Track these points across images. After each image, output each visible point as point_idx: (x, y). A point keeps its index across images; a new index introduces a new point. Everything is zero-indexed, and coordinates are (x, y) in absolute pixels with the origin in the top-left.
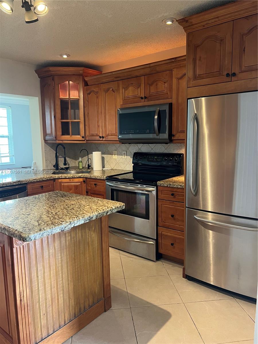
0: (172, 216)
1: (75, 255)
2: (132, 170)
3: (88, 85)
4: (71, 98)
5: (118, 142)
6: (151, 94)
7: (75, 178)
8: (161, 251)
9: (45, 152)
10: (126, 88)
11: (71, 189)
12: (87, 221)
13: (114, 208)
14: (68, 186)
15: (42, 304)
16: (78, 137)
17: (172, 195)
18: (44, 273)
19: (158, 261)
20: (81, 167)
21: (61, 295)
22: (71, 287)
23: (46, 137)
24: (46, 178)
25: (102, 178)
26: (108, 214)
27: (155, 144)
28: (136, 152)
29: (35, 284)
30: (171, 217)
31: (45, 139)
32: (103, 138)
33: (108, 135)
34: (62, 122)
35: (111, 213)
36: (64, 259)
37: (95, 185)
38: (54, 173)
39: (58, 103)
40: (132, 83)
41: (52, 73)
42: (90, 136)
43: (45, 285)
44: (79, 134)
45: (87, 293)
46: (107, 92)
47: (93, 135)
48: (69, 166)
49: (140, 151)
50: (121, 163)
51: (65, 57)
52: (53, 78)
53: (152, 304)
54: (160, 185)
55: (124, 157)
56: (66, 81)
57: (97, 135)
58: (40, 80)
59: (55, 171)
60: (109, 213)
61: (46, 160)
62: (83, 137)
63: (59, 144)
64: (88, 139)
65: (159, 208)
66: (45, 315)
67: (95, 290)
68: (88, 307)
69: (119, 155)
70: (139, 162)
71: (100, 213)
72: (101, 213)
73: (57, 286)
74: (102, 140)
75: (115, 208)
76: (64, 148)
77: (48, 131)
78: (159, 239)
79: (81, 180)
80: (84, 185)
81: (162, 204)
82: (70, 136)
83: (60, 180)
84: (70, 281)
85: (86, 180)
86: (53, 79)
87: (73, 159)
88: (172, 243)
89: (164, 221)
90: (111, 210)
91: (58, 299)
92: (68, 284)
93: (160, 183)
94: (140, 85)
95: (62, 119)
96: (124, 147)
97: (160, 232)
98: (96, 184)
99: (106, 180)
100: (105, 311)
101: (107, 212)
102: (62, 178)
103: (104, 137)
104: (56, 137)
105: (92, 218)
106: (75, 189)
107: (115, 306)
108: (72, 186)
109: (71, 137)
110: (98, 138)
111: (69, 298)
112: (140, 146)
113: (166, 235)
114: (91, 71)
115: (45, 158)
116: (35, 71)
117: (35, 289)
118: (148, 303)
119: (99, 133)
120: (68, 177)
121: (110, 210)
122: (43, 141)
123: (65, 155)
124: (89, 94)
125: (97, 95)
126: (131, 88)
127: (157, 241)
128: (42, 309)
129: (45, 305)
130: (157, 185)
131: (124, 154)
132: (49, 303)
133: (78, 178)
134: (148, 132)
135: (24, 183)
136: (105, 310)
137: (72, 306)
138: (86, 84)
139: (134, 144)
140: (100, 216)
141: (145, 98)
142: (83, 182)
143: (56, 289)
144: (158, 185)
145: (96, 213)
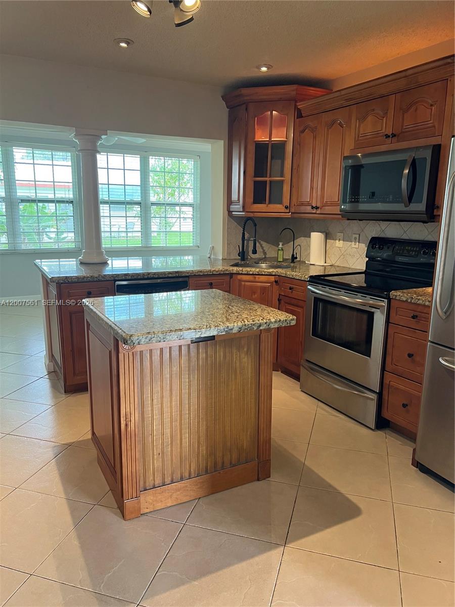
0: (410, 356)
1: (211, 382)
2: (364, 268)
3: (302, 117)
4: (272, 139)
5: (340, 216)
6: (405, 127)
7: (262, 275)
8: (386, 415)
9: (228, 231)
10: (362, 119)
11: (254, 293)
12: (222, 332)
13: (273, 320)
14: (251, 287)
15: (156, 439)
16: (279, 207)
17: (414, 319)
18: (162, 397)
19: (380, 430)
20: (280, 259)
21: (185, 435)
22: (203, 429)
23: (231, 206)
24: (217, 272)
25: (302, 279)
26: (261, 328)
27: (389, 222)
28: (376, 236)
29: (148, 409)
30: (408, 358)
31: (229, 209)
32: (316, 209)
33: (326, 205)
34: (255, 182)
35: (267, 327)
36: (195, 383)
37: (291, 289)
38: (236, 265)
39: (252, 149)
40: (373, 110)
41: (246, 98)
42: (298, 205)
43: (162, 413)
44: (281, 203)
45: (229, 444)
46: (330, 128)
47: (302, 204)
48: (265, 256)
49: (382, 235)
50: (348, 256)
51: (264, 69)
52: (247, 106)
53: (336, 489)
54: (394, 297)
55: (354, 245)
56: (268, 111)
57: (308, 204)
58: (229, 111)
59: (238, 263)
60: (264, 328)
61: (228, 244)
62: (286, 208)
63: (249, 219)
64: (293, 211)
65: (390, 340)
66: (161, 455)
67: (243, 444)
68: (229, 465)
69: (348, 241)
70: (378, 254)
71: (245, 325)
72: (248, 325)
73: (181, 420)
74: (315, 213)
75: (275, 322)
76: (255, 225)
77: (234, 197)
78: (385, 393)
79: (272, 279)
80: (275, 287)
81: (395, 332)
82: (265, 205)
83: (239, 277)
84: (202, 419)
85: (279, 281)
86: (246, 109)
87: (273, 245)
88: (405, 403)
89: (396, 364)
90: (268, 324)
91: (181, 439)
92: (198, 423)
93: (395, 294)
94: (386, 112)
95: (255, 176)
96: (355, 225)
97: (386, 381)
98: (293, 288)
99: (308, 281)
100: (258, 480)
101: (260, 326)
102: (242, 274)
103: (318, 208)
104: (243, 207)
105: (232, 329)
106: (261, 294)
107: (276, 478)
108: (257, 287)
109: (267, 206)
110: (309, 209)
111: (199, 442)
112: (384, 225)
113: (397, 389)
114: (312, 90)
115: (228, 240)
116: (222, 97)
117: (148, 415)
118: (330, 486)
119: (312, 202)
120: (251, 273)
121: (266, 323)
122: (226, 212)
123: (255, 237)
124: (303, 132)
125: (315, 133)
126: (370, 118)
127: (380, 395)
128: (156, 445)
129: (161, 441)
130: (389, 296)
131: (355, 238)
132: (168, 440)
133: (267, 275)
134: (391, 200)
135: (184, 275)
136: (258, 478)
137: (203, 456)
138: (300, 115)
139: (374, 221)
140: (246, 329)
141: (394, 135)
142: (274, 283)
143: (178, 424)
144: (391, 297)
145: (240, 324)
